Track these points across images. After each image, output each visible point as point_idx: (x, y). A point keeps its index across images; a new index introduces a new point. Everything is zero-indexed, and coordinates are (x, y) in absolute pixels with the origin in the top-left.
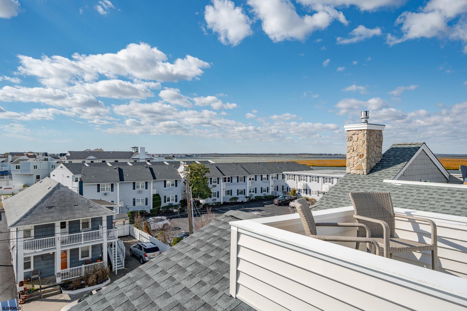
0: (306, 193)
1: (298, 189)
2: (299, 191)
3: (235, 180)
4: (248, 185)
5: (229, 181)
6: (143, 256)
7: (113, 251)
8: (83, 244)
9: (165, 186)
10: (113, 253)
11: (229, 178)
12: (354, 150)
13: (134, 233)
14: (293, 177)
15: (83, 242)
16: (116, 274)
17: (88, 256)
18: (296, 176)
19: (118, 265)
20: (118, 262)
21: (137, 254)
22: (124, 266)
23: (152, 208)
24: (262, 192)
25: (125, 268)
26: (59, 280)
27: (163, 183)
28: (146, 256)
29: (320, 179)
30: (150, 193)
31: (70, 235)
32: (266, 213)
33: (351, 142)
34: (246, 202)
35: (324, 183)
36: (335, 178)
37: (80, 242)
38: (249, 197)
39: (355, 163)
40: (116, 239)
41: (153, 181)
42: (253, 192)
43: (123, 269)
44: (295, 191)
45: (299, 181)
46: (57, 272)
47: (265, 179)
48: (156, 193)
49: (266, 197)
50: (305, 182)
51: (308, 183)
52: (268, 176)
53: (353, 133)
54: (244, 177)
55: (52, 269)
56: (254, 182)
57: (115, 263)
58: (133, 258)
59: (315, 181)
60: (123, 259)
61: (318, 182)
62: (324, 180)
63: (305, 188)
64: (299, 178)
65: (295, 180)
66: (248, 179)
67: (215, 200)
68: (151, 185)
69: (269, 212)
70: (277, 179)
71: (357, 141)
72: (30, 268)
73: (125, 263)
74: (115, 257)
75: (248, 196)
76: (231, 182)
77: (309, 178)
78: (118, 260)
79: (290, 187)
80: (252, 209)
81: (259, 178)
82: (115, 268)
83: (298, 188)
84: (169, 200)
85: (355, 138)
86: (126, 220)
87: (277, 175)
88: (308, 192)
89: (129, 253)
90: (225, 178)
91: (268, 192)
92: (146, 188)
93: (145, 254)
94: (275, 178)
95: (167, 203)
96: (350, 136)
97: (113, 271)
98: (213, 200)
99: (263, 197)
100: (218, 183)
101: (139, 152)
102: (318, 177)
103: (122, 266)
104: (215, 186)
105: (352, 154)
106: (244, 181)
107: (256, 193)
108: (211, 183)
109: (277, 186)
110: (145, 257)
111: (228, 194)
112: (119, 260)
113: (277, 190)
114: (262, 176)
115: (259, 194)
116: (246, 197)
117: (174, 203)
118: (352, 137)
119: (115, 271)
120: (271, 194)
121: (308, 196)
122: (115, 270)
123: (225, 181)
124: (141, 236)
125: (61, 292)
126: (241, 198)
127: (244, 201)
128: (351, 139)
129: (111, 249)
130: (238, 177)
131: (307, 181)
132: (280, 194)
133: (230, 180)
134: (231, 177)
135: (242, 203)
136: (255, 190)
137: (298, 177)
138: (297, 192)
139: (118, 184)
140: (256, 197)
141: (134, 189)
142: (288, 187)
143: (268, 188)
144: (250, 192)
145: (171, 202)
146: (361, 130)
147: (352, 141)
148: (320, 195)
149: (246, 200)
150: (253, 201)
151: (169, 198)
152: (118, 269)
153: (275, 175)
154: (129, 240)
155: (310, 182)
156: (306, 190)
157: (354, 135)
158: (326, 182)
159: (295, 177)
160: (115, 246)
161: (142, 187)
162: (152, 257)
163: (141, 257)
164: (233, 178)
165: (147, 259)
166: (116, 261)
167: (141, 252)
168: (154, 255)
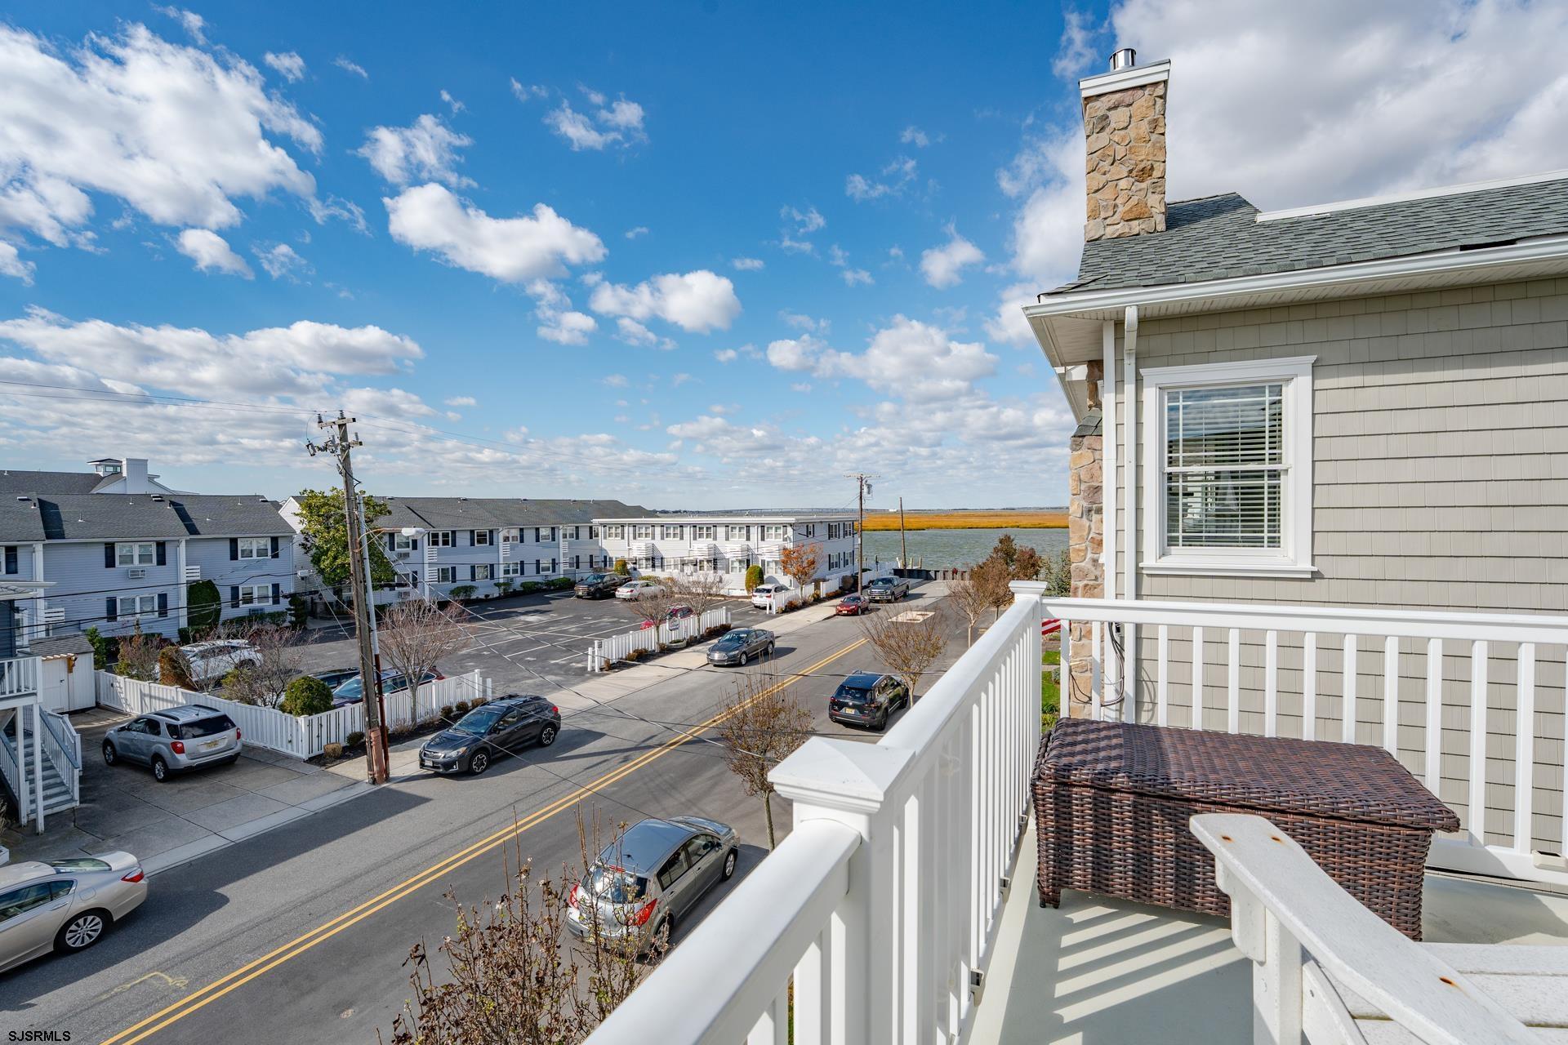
0: (653, 566)
1: (631, 560)
2: (635, 563)
3: (463, 540)
4: (503, 554)
5: (445, 543)
6: (165, 751)
7: (21, 752)
9: (234, 557)
10: (22, 760)
11: (445, 535)
12: (1118, 157)
13: (116, 697)
14: (619, 531)
16: (41, 826)
18: (626, 529)
19: (47, 796)
20: (45, 788)
21: (138, 753)
22: (77, 798)
23: (183, 623)
24: (538, 572)
25: (84, 805)
27: (227, 546)
28: (181, 751)
29: (687, 530)
30: (177, 575)
32: (560, 616)
33: (1104, 134)
34: (497, 598)
35: (695, 539)
36: (721, 524)
38: (504, 584)
39: (1118, 201)
41: (188, 538)
42: (515, 571)
43: (73, 810)
44: (624, 564)
45: (635, 538)
47: (545, 537)
48: (198, 578)
49: (550, 583)
50: (649, 540)
51: (658, 542)
52: (553, 529)
53: (1111, 104)
54: (491, 532)
56: (517, 546)
57: (32, 791)
58: (116, 770)
59: (675, 535)
60: (71, 776)
61: (682, 538)
62: (695, 532)
63: (650, 556)
64: (635, 531)
65: (623, 538)
66: (501, 536)
67: (407, 594)
68: (180, 552)
69: (567, 614)
70: (577, 538)
71: (1126, 128)
73: (80, 789)
74: (30, 772)
75: (501, 581)
76: (454, 545)
77: (658, 530)
78: (47, 782)
79: (611, 555)
80: (520, 610)
81: (530, 535)
82: (34, 811)
83: (631, 557)
84: (248, 600)
85: (1118, 117)
86: (79, 657)
87: (577, 528)
88: (657, 563)
89: (98, 757)
90: (435, 536)
91: (554, 571)
92: (162, 561)
93: (174, 745)
94: (571, 536)
95: (243, 609)
96: (1100, 114)
97: (24, 821)
98: (400, 594)
99: (541, 583)
100: (415, 549)
101: (125, 474)
102: (681, 526)
103: (72, 800)
104: (407, 555)
105: (1108, 175)
106: (491, 543)
107: (522, 573)
108: (392, 549)
109: (578, 557)
110: (173, 756)
111: (445, 578)
112: (51, 781)
113: (578, 567)
114: (537, 530)
115: (531, 576)
116: (498, 585)
117: (268, 606)
118: (1108, 117)
119: (35, 820)
120: (562, 576)
121: (658, 573)
122: (32, 816)
123: (435, 543)
124: (147, 700)
126: (484, 589)
127: (491, 597)
128: (1104, 123)
129: (13, 745)
130: (472, 532)
131: (653, 538)
132: (585, 573)
133: (449, 539)
134: (454, 532)
135: (487, 601)
136: (519, 568)
137: (631, 529)
138: (630, 566)
139: (39, 547)
140: (522, 585)
141: (110, 563)
142: (605, 557)
143: (554, 560)
144: (507, 572)
145: (256, 605)
146: (1143, 87)
147: (1108, 130)
148: (685, 567)
149: (495, 593)
150: (516, 594)
151: (252, 593)
152: (49, 812)
153: (570, 529)
154: (98, 720)
155: (662, 538)
156: (653, 559)
157: (1115, 107)
158: (701, 536)
159: (623, 530)
160: (28, 734)
161: (144, 558)
162: (204, 750)
163: (157, 757)
164: (457, 534)
165: (183, 760)
166: (39, 784)
167: (155, 743)
168: (215, 743)
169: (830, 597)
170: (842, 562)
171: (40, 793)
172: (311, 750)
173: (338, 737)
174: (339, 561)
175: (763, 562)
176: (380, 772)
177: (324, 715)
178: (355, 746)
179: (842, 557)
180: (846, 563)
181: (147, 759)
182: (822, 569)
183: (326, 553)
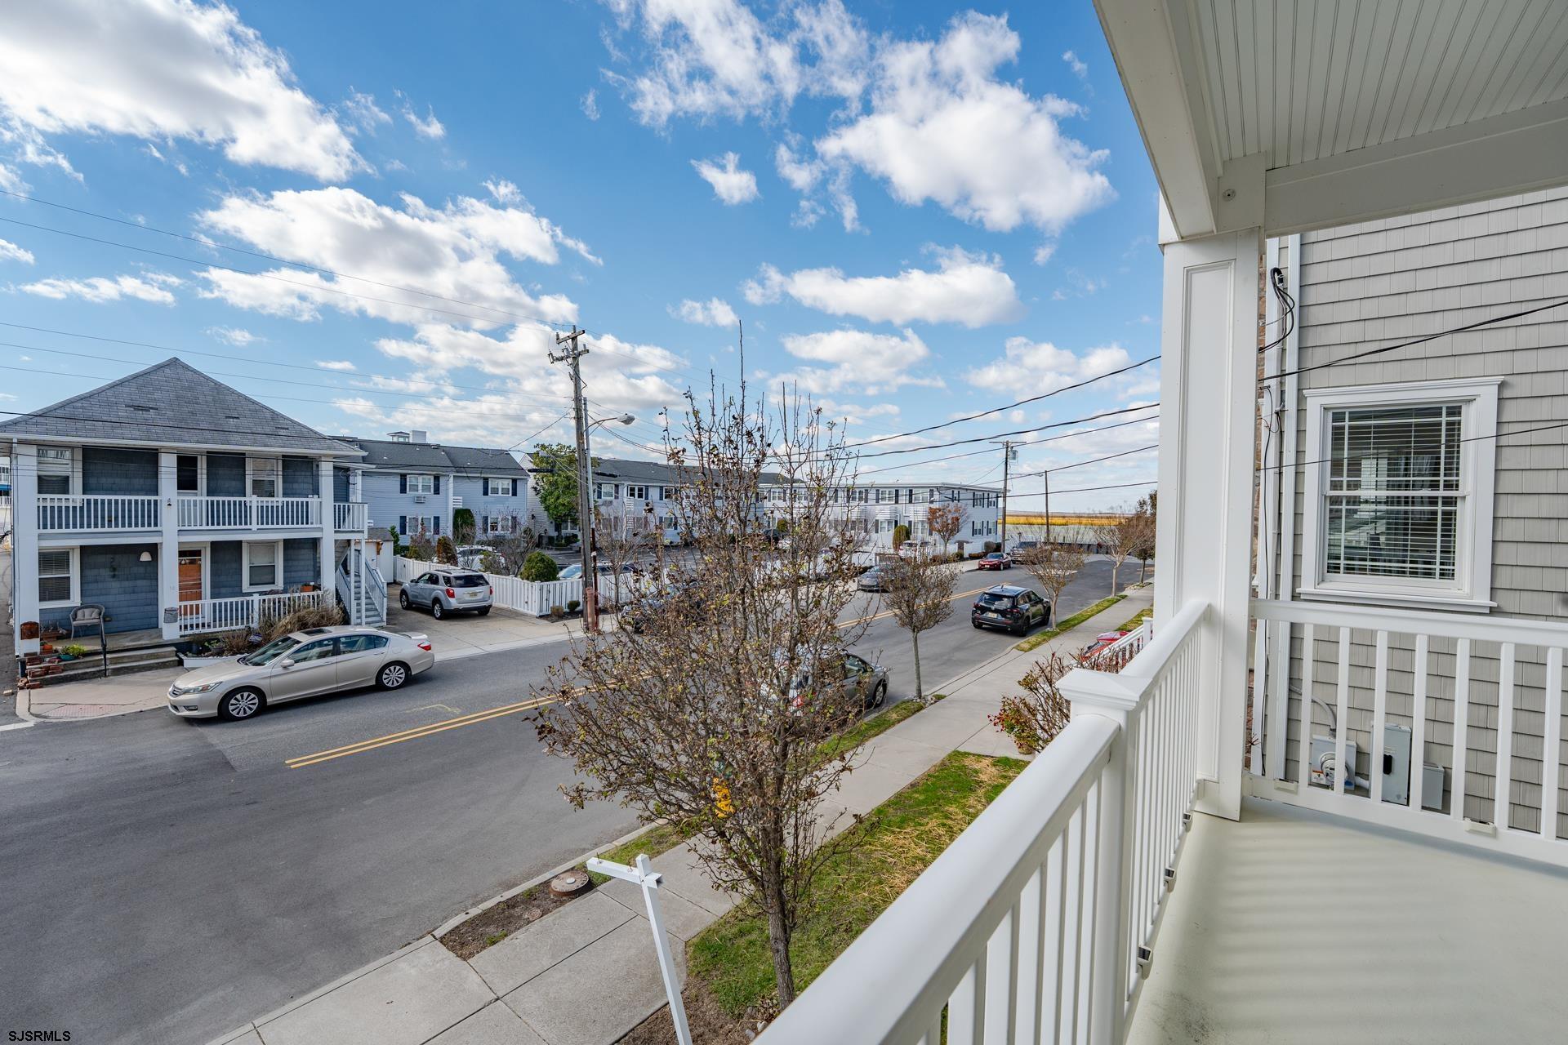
3: (654, 494)
5: (640, 496)
6: (442, 596)
7: (353, 585)
8: (255, 532)
9: (486, 492)
10: (353, 590)
11: (640, 489)
15: (254, 527)
17: (274, 583)
19: (366, 617)
20: (367, 610)
21: (424, 599)
22: (385, 619)
23: (451, 534)
25: (389, 626)
26: (171, 632)
27: (480, 484)
28: (452, 596)
29: (841, 494)
30: (447, 503)
31: (210, 498)
35: (848, 502)
37: (246, 524)
40: (361, 534)
41: (455, 475)
46: (167, 606)
48: (461, 507)
54: (676, 489)
55: (149, 608)
57: (359, 611)
61: (836, 501)
62: (848, 496)
66: (684, 493)
67: (610, 535)
68: (449, 485)
72: (69, 598)
74: (358, 599)
76: (647, 498)
78: (368, 606)
84: (494, 528)
86: (384, 543)
89: (397, 604)
90: (632, 490)
92: (437, 491)
93: (448, 591)
95: (491, 534)
100: (616, 498)
103: (382, 621)
104: (610, 501)
106: (676, 499)
108: (600, 496)
110: (447, 600)
111: (639, 526)
112: (370, 607)
117: (508, 534)
123: (632, 495)
125: (180, 663)
127: (674, 544)
130: (662, 488)
133: (643, 492)
134: (647, 488)
141: (403, 490)
145: (500, 532)
151: (497, 522)
158: (854, 499)
160: (358, 575)
161: (426, 488)
162: (468, 598)
163: (436, 600)
164: (650, 489)
165: (454, 603)
166: (363, 607)
167: (434, 590)
168: (475, 594)
169: (972, 557)
170: (985, 530)
171: (364, 613)
172: (541, 611)
173: (560, 602)
174: (560, 500)
175: (910, 522)
176: (593, 623)
177: (551, 583)
178: (573, 611)
179: (985, 525)
180: (989, 531)
181: (429, 602)
182: (965, 533)
183: (551, 493)
